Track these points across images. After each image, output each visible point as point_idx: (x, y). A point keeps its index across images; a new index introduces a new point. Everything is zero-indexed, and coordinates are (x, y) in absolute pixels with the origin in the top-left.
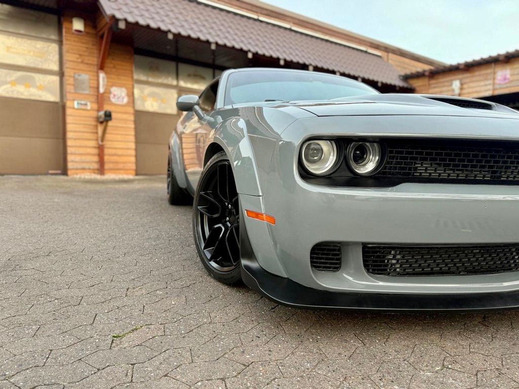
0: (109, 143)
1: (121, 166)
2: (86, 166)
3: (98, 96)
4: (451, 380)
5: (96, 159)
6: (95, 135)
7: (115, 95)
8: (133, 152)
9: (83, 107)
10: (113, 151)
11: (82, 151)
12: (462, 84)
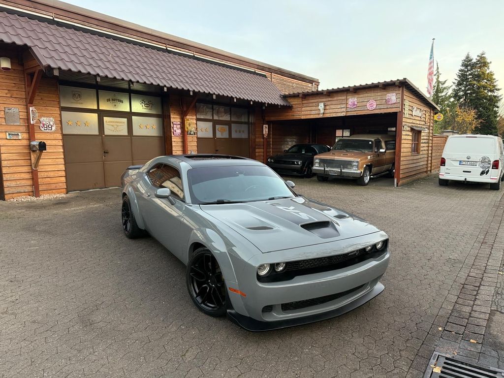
0: (42, 167)
1: (53, 186)
2: (22, 190)
3: (28, 126)
4: (314, 352)
5: (30, 182)
6: (29, 161)
7: (44, 125)
8: (63, 173)
9: (15, 137)
10: (46, 174)
11: (16, 176)
12: (325, 106)
